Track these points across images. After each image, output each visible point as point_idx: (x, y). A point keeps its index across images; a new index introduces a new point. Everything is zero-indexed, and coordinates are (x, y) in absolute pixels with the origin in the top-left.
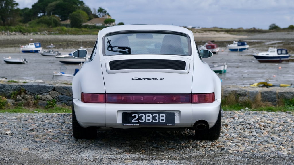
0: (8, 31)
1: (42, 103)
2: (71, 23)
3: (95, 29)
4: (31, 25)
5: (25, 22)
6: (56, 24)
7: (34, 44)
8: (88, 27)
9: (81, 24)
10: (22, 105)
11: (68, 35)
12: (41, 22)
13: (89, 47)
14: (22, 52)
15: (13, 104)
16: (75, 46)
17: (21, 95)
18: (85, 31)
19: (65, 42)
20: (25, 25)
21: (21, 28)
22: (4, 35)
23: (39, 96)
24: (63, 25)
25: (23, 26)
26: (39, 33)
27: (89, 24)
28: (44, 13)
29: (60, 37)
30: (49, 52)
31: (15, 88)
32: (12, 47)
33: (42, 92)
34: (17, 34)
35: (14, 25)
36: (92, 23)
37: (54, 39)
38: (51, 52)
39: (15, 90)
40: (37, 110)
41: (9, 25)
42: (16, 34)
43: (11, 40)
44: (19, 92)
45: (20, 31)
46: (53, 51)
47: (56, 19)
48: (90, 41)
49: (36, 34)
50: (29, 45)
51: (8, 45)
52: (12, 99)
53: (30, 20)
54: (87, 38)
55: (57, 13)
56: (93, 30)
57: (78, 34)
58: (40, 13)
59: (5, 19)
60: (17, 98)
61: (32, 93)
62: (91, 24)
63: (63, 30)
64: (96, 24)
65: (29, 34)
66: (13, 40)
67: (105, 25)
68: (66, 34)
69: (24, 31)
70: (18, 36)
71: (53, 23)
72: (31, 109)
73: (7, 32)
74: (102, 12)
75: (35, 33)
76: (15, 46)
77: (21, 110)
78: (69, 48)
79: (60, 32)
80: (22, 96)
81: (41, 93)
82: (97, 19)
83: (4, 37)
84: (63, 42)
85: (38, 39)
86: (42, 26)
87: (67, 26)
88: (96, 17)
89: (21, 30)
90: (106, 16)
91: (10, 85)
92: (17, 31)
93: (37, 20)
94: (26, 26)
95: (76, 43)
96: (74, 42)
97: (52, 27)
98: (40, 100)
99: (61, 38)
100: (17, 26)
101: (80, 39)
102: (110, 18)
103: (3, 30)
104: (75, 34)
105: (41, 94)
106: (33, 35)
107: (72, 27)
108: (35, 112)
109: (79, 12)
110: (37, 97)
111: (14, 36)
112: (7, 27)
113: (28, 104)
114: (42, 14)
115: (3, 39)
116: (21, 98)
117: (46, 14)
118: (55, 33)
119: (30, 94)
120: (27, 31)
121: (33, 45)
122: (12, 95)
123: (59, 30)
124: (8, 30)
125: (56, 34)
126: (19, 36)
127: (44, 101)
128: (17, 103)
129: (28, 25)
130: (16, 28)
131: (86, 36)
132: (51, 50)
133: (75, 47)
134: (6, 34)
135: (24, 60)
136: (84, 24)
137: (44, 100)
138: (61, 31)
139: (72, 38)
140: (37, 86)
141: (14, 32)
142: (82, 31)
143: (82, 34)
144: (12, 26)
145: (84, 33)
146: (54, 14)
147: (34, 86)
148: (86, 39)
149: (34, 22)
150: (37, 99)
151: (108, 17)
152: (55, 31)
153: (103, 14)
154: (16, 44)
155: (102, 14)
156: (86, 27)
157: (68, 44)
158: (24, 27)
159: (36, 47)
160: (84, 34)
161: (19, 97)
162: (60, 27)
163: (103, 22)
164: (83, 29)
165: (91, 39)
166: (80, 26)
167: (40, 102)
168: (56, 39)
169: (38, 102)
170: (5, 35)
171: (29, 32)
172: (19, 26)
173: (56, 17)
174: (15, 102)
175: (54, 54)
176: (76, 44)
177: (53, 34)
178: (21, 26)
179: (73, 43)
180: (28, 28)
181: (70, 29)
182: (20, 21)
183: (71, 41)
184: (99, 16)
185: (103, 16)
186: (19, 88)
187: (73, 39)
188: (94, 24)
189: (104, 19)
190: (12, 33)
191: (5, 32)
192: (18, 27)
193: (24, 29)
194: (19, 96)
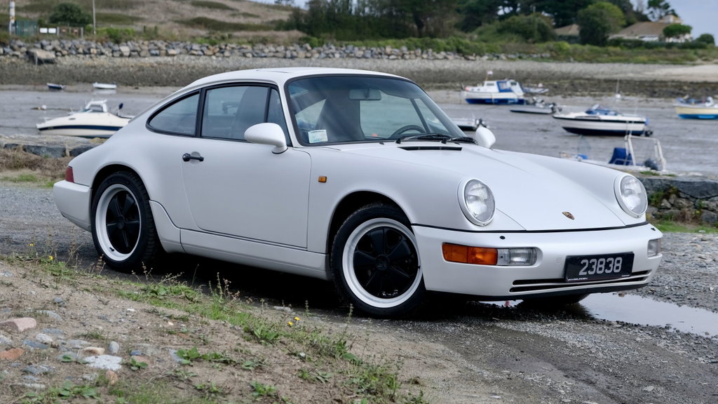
0: (430, 50)
1: (708, 217)
2: (582, 32)
3: (639, 50)
4: (483, 37)
5: (467, 27)
6: (545, 35)
7: (495, 82)
8: (622, 44)
9: (606, 35)
10: (671, 218)
11: (574, 62)
12: (506, 28)
13: (628, 93)
14: (466, 102)
15: (654, 215)
16: (593, 91)
17: (670, 200)
18: (616, 54)
19: (566, 81)
20: (469, 35)
21: (460, 43)
22: (419, 59)
23: (703, 202)
24: (561, 38)
25: (465, 38)
26: (503, 56)
27: (625, 35)
28: (515, 7)
29: (554, 67)
30: (534, 103)
31: (659, 185)
32: (439, 88)
33: (710, 194)
34: (451, 57)
35: (444, 37)
36: (632, 33)
37: (539, 72)
38: (537, 105)
39: (658, 190)
40: (702, 229)
41: (432, 36)
42: (448, 57)
43: (435, 73)
44: (666, 193)
45: (459, 51)
46: (542, 101)
47: (543, 21)
48: (628, 79)
49: (495, 59)
50: (483, 85)
51: (430, 84)
52: (653, 206)
53: (479, 24)
54: (621, 73)
55: (546, 7)
56: (635, 50)
57: (599, 62)
58: (505, 6)
59: (423, 20)
60: (663, 204)
61: (691, 197)
62: (631, 38)
63: (561, 49)
64: (643, 37)
65: (478, 58)
66: (441, 72)
67: (665, 39)
68: (569, 61)
69: (467, 51)
70: (452, 63)
71: (536, 33)
72: (690, 227)
73: (427, 53)
74: (660, 7)
75: (494, 56)
76: (446, 88)
77: (670, 227)
78: (577, 96)
79: (554, 54)
80: (672, 201)
81: (709, 196)
82: (645, 24)
83: (420, 63)
84: (562, 81)
85: (501, 71)
86: (510, 40)
87: (570, 39)
88: (644, 19)
89: (461, 47)
90: (668, 16)
91: (649, 180)
92: (451, 50)
93: (497, 24)
94: (471, 39)
95: (592, 82)
96: (588, 79)
97: (534, 43)
98: (705, 211)
99: (556, 70)
100: (451, 38)
101: (603, 73)
102: (677, 22)
103: (417, 47)
104: (590, 61)
105: (707, 199)
106: (489, 61)
107: (584, 42)
108: (700, 231)
109: (603, 7)
110: (700, 205)
111: (444, 61)
112: (428, 39)
113: (684, 217)
114: (507, 10)
115: (417, 69)
116: (669, 206)
117: (518, 9)
118: (542, 57)
119: (687, 199)
120: (474, 52)
121: (492, 85)
122: (654, 199)
123: (551, 50)
124: (429, 48)
125: (543, 59)
126: (455, 61)
127: (712, 213)
128: (661, 213)
129: (476, 36)
130: (448, 44)
131: (617, 66)
132: (539, 100)
133: (592, 93)
134: (425, 56)
135: (478, 122)
136: (612, 37)
137: (713, 210)
138: (556, 52)
139: (583, 71)
140: (701, 182)
141: (443, 53)
142: (609, 54)
143: (608, 62)
144: (440, 38)
145: (613, 58)
146: (539, 9)
147: (694, 182)
148: (617, 74)
149: (489, 28)
150: (699, 208)
151: (674, 20)
152: (542, 53)
153: (661, 12)
154: (447, 82)
155: (657, 12)
156: (617, 43)
157: (575, 86)
158: (467, 41)
159: (501, 91)
160: (614, 62)
161: (665, 203)
162: (554, 43)
163: (661, 32)
164: (611, 49)
165: (631, 75)
166: (602, 42)
167: (706, 213)
168: (545, 72)
169: (701, 213)
170: (423, 58)
171: (480, 54)
172: (454, 38)
173: (544, 17)
174: (659, 213)
175: (544, 108)
176: (595, 85)
177: (536, 60)
178: (461, 37)
179: (586, 82)
180: (477, 44)
181: (579, 47)
182: (456, 26)
183: (581, 78)
184: (650, 17)
185: (661, 17)
186: (667, 185)
187: (585, 74)
188: (637, 38)
189: (662, 24)
190: (438, 56)
191: (422, 52)
192: (454, 41)
193: (467, 47)
194: (665, 201)
